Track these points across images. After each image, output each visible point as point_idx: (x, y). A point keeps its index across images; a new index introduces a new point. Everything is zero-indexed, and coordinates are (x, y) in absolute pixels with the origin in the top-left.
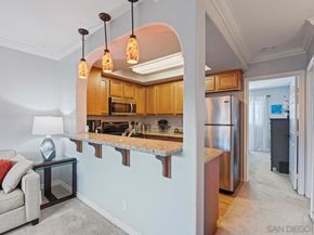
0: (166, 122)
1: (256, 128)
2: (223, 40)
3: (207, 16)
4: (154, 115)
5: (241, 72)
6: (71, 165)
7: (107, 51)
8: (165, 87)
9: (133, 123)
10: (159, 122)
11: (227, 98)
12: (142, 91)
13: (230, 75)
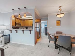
0: (27, 27)
1: (43, 29)
2: (37, 15)
3: (36, 13)
4: (25, 26)
5: (40, 19)
6: (8, 36)
7: (19, 14)
8: (27, 21)
9: (20, 28)
10: (26, 28)
11: (38, 23)
12: (22, 21)
13: (39, 20)
